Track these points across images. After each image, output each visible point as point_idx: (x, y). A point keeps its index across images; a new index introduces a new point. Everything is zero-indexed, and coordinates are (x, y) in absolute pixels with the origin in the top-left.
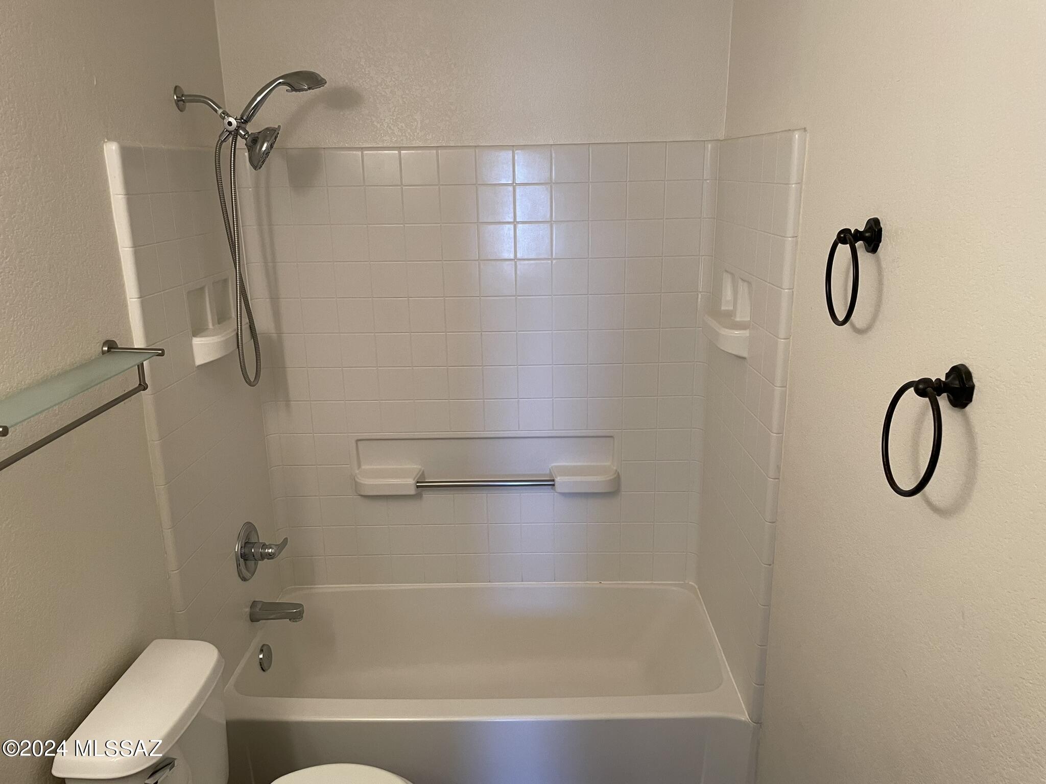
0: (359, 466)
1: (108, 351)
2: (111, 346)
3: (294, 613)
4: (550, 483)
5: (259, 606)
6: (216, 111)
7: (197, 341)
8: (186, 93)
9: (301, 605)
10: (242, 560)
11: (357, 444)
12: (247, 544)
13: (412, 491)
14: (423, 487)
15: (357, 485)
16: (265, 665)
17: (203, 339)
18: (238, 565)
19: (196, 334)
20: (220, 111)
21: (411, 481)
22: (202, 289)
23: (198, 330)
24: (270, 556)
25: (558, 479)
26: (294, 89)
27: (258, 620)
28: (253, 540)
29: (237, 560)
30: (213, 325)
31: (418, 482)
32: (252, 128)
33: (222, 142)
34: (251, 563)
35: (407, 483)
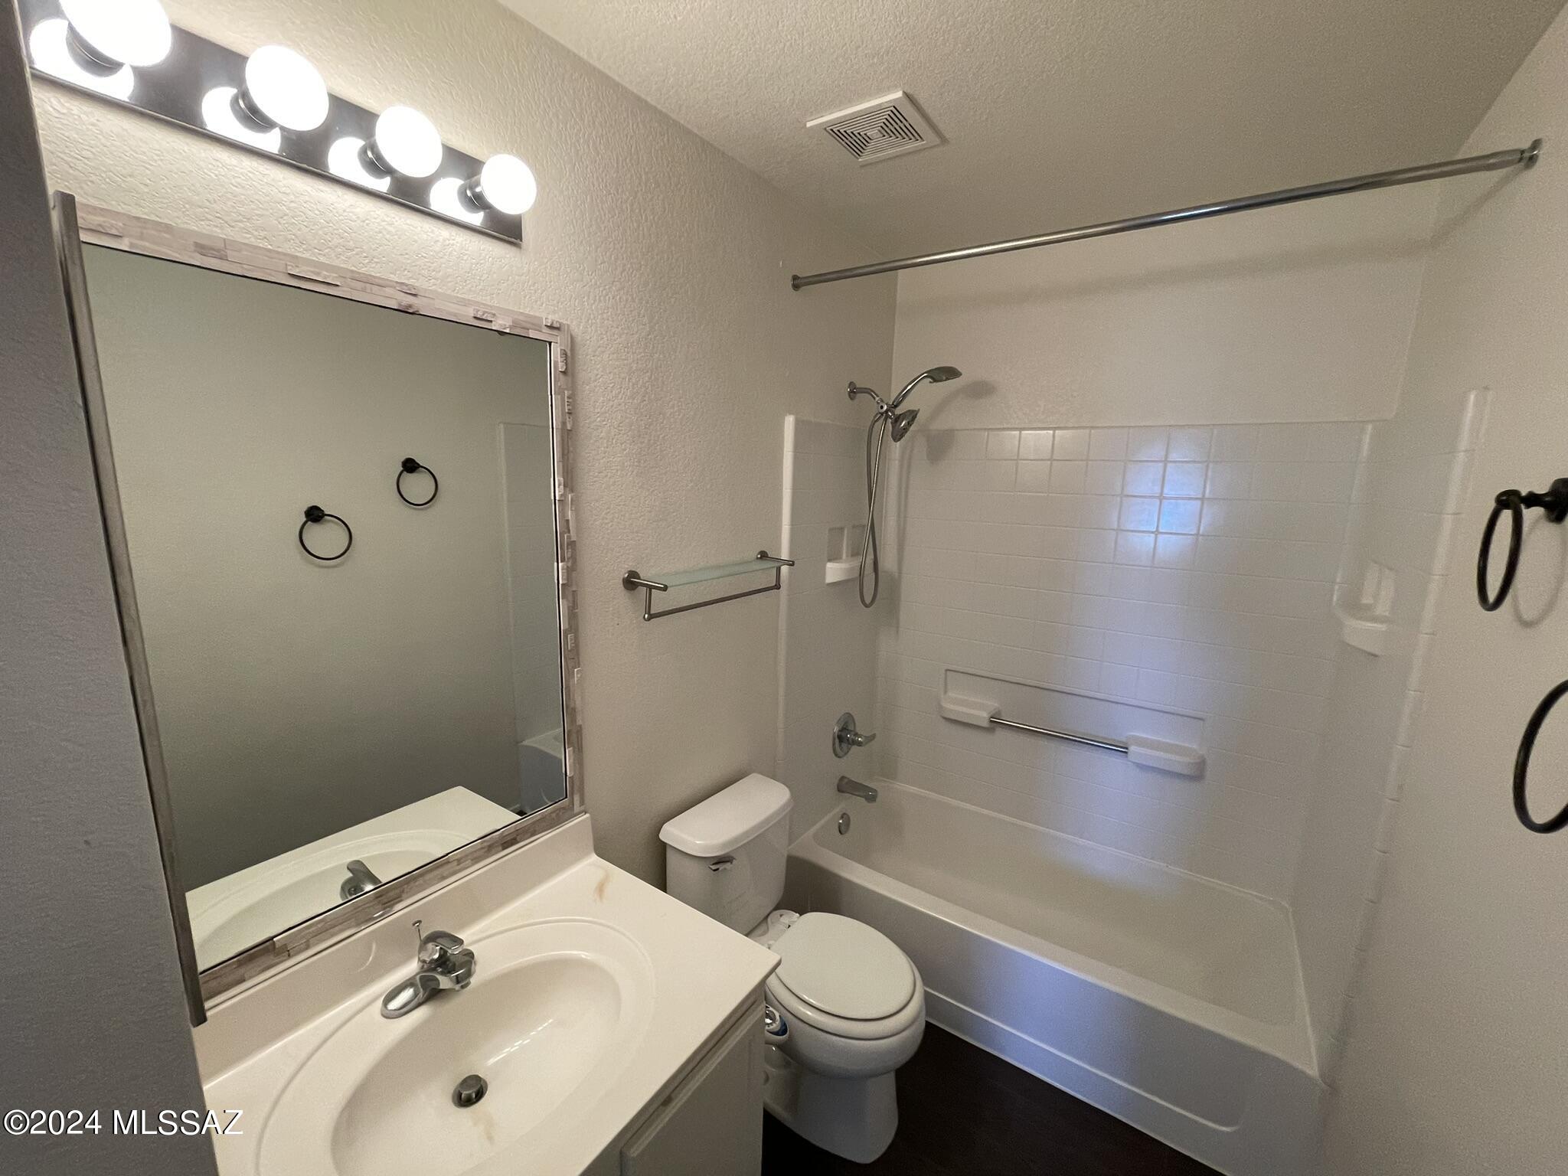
0: (945, 692)
1: (761, 558)
2: (763, 556)
3: (870, 796)
4: (1123, 750)
5: (846, 780)
6: (874, 398)
7: (829, 565)
8: (858, 386)
9: (875, 791)
10: (837, 740)
11: (946, 674)
12: (844, 729)
13: (985, 724)
14: (995, 723)
15: (941, 707)
16: (843, 828)
17: (837, 564)
18: (834, 744)
19: (830, 560)
20: (877, 399)
21: (985, 715)
22: (842, 529)
23: (834, 557)
24: (860, 744)
25: (1132, 748)
26: (935, 381)
27: (843, 792)
28: (851, 728)
29: (834, 739)
30: (847, 556)
31: (992, 718)
32: (899, 411)
33: (876, 421)
34: (844, 745)
35: (982, 716)
